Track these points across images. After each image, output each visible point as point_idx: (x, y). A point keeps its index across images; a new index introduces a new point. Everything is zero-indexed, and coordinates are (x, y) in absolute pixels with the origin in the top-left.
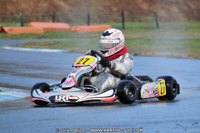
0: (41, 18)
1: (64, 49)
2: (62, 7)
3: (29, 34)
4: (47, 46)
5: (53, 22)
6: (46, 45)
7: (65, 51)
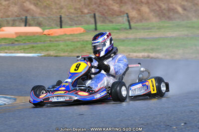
0: (11, 23)
1: (39, 53)
2: (33, 10)
3: (2, 39)
4: (22, 51)
5: (26, 26)
6: (20, 50)
7: (40, 55)
